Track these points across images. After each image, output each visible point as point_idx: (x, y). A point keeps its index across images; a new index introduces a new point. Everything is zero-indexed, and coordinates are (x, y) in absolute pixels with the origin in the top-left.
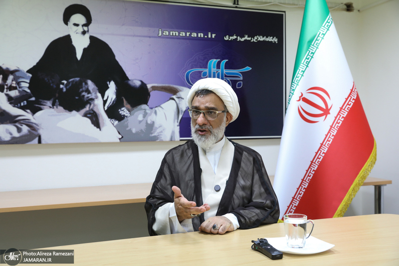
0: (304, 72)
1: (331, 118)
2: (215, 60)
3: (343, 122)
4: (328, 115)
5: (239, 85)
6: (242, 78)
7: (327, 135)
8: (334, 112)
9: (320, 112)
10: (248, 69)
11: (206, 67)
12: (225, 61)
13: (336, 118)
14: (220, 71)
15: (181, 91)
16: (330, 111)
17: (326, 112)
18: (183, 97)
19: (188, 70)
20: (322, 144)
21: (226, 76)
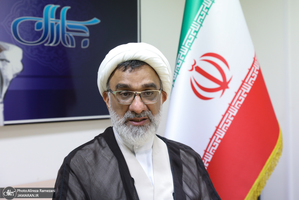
0: (197, 32)
1: (230, 93)
2: (53, 6)
3: (246, 98)
4: (226, 90)
5: (85, 44)
6: (88, 34)
7: (224, 116)
8: (233, 86)
9: (217, 86)
10: (95, 21)
11: (41, 16)
12: (66, 8)
13: (237, 93)
14: (60, 22)
15: (5, 49)
16: (229, 85)
17: (224, 85)
18: (8, 58)
19: (15, 18)
20: (217, 128)
21: (68, 30)
